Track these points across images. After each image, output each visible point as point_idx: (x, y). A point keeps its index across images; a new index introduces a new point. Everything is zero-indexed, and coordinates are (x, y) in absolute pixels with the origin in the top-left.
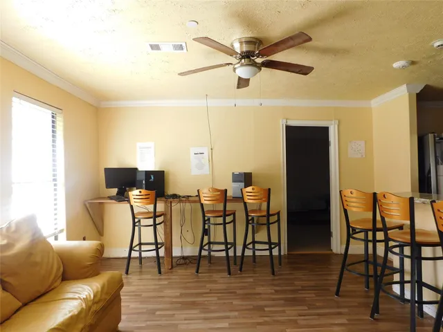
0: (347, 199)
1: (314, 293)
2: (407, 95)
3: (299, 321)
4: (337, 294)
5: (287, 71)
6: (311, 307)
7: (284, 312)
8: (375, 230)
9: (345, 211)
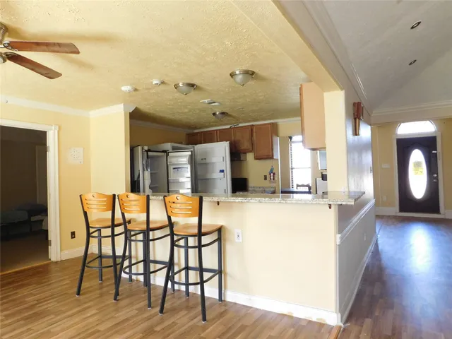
0: (88, 202)
1: (55, 301)
2: (123, 113)
3: (52, 330)
4: (78, 294)
5: (32, 70)
6: (57, 314)
7: (29, 329)
8: (113, 226)
9: (85, 213)
